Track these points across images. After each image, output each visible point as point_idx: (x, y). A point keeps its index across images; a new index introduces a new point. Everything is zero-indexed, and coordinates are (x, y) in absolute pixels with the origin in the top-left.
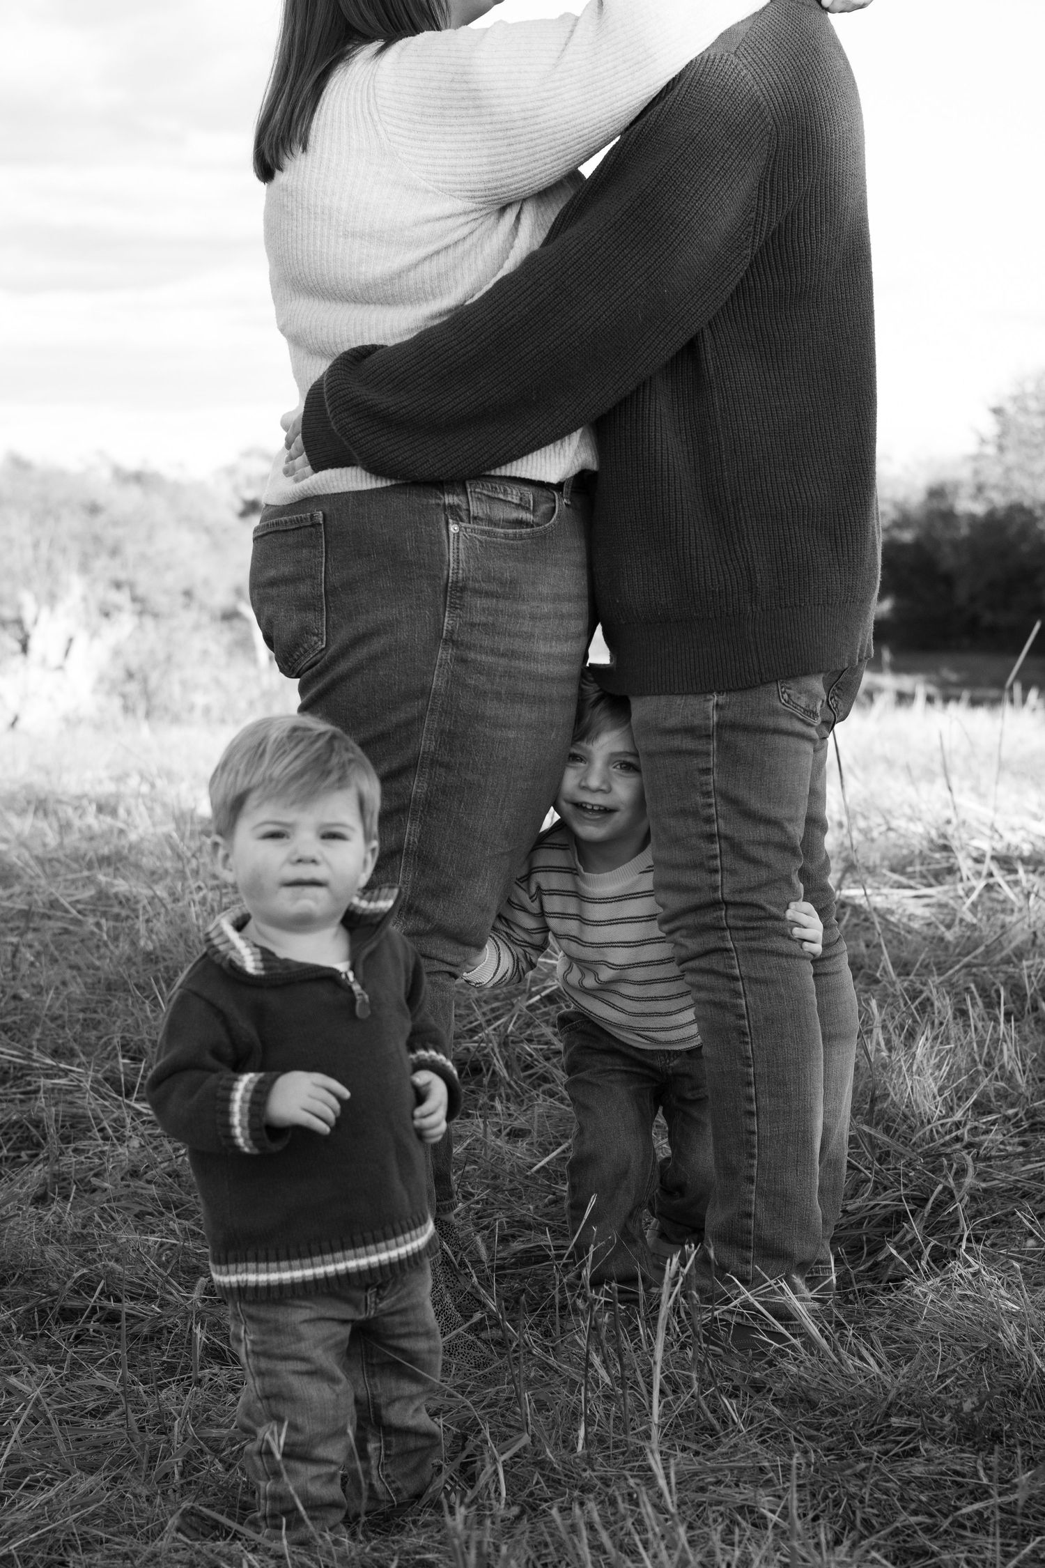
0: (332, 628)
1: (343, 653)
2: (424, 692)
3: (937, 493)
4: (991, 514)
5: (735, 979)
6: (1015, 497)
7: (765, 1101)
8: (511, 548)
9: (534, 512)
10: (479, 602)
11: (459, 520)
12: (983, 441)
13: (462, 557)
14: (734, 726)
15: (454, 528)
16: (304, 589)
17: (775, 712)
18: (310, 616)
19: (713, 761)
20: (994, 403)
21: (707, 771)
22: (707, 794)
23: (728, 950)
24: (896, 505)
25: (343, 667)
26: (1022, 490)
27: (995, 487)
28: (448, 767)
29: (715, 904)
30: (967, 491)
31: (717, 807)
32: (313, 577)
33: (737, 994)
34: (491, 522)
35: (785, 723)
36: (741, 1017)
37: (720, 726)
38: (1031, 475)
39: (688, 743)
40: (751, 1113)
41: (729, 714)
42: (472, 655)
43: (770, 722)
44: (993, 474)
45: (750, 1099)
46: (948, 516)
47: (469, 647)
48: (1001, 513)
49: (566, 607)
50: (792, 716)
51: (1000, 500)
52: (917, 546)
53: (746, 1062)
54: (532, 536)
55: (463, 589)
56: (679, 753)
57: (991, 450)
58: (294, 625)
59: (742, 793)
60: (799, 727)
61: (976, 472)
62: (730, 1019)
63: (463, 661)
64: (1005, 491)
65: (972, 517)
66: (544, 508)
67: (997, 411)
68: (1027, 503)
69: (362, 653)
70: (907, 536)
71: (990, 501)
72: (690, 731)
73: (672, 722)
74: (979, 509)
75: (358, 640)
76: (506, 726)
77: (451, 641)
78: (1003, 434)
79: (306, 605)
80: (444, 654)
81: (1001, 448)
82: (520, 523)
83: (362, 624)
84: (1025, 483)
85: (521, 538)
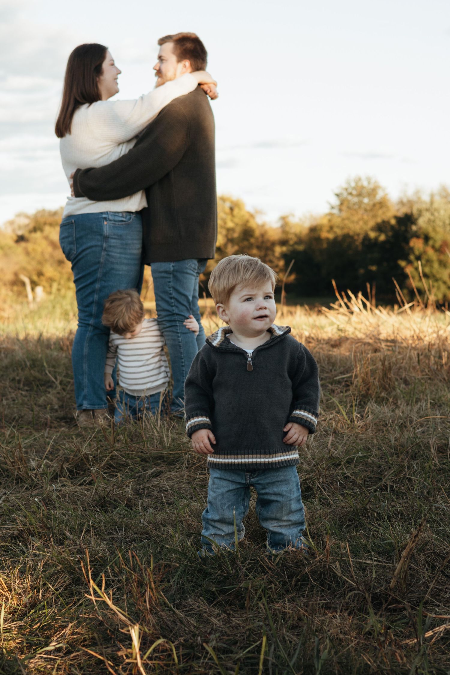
0: (77, 248)
1: (80, 254)
2: (99, 263)
3: (313, 230)
4: (336, 239)
5: (178, 333)
6: (345, 231)
7: (186, 363)
8: (120, 227)
9: (126, 218)
10: (113, 241)
11: (106, 221)
12: (333, 208)
13: (108, 229)
14: (177, 271)
15: (105, 223)
16: (70, 239)
17: (186, 268)
18: (72, 246)
19: (171, 280)
20: (338, 191)
21: (170, 282)
22: (170, 288)
23: (177, 326)
24: (296, 235)
25: (80, 257)
26: (349, 229)
27: (338, 227)
28: (105, 281)
29: (174, 314)
30: (326, 229)
31: (172, 291)
32: (72, 236)
33: (178, 337)
34: (115, 221)
35: (189, 271)
36: (180, 342)
37: (173, 271)
38: (353, 222)
39: (165, 275)
40: (183, 366)
41: (176, 268)
42: (110, 253)
43: (185, 271)
44: (337, 221)
45: (182, 362)
46: (318, 239)
47: (110, 251)
48: (340, 238)
49: (135, 242)
50: (190, 269)
51: (339, 232)
52: (305, 252)
53: (181, 353)
54: (125, 224)
55: (108, 237)
56: (163, 277)
57: (336, 211)
58: (68, 248)
59: (178, 288)
60: (192, 272)
61: (330, 221)
62: (177, 343)
63: (108, 255)
64: (342, 228)
65: (328, 239)
66: (128, 217)
67: (337, 195)
68: (351, 233)
69: (84, 253)
70: (301, 248)
71: (335, 232)
72: (166, 272)
73: (162, 270)
74: (331, 236)
75: (84, 251)
76: (119, 271)
77: (105, 250)
78: (342, 204)
79: (71, 243)
80: (104, 253)
81: (340, 210)
82: (122, 221)
83: (84, 247)
84: (351, 225)
85: (122, 225)
